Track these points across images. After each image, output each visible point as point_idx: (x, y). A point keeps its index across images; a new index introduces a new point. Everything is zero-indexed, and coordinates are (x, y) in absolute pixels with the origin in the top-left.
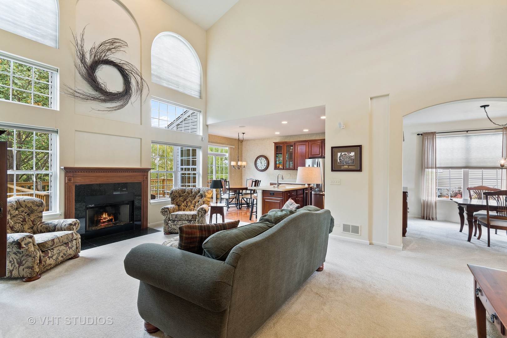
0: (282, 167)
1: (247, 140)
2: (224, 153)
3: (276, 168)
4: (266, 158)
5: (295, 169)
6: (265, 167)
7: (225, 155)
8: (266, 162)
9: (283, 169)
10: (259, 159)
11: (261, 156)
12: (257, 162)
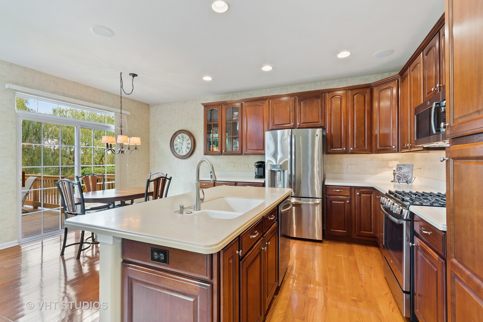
0: (217, 150)
1: (158, 104)
2: (106, 124)
3: (208, 152)
4: (191, 135)
5: (243, 153)
6: (188, 151)
7: (108, 127)
8: (190, 141)
9: (221, 153)
10: (178, 136)
11: (182, 132)
12: (175, 142)
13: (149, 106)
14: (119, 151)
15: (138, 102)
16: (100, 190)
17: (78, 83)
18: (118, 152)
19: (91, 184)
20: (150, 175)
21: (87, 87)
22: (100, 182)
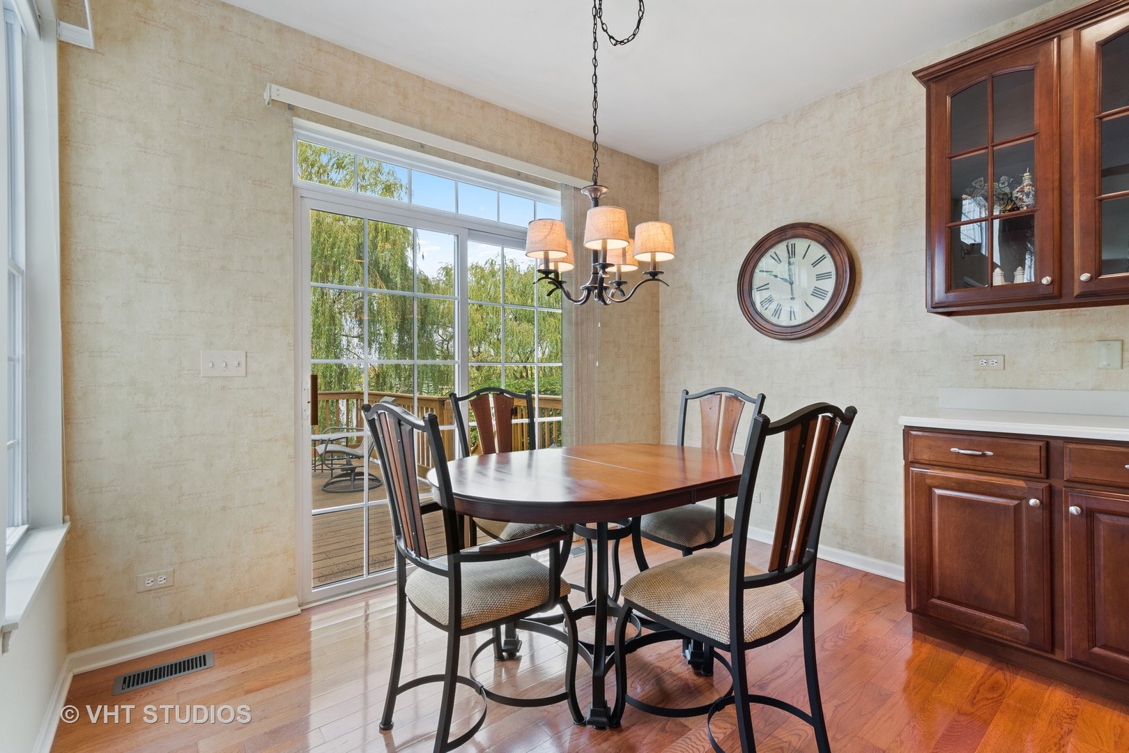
1: (688, 157)
4: (831, 239)
6: (821, 304)
8: (828, 266)
10: (771, 252)
11: (790, 233)
12: (759, 278)
13: (657, 172)
14: (589, 290)
15: (628, 156)
16: (523, 450)
17: (462, 94)
18: (585, 293)
19: (494, 422)
20: (686, 400)
21: (485, 105)
22: (522, 418)
